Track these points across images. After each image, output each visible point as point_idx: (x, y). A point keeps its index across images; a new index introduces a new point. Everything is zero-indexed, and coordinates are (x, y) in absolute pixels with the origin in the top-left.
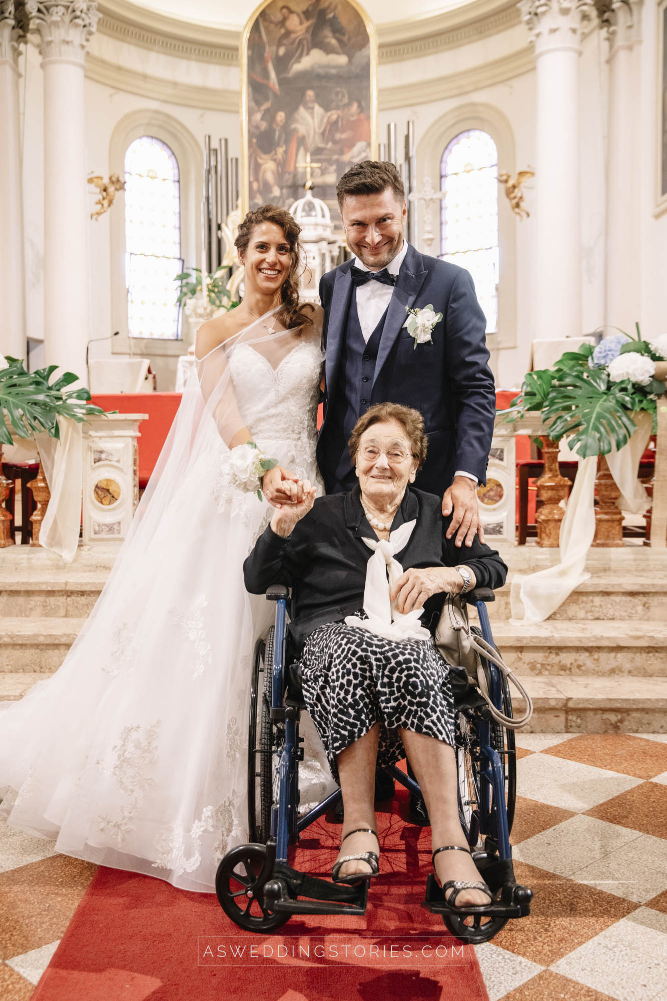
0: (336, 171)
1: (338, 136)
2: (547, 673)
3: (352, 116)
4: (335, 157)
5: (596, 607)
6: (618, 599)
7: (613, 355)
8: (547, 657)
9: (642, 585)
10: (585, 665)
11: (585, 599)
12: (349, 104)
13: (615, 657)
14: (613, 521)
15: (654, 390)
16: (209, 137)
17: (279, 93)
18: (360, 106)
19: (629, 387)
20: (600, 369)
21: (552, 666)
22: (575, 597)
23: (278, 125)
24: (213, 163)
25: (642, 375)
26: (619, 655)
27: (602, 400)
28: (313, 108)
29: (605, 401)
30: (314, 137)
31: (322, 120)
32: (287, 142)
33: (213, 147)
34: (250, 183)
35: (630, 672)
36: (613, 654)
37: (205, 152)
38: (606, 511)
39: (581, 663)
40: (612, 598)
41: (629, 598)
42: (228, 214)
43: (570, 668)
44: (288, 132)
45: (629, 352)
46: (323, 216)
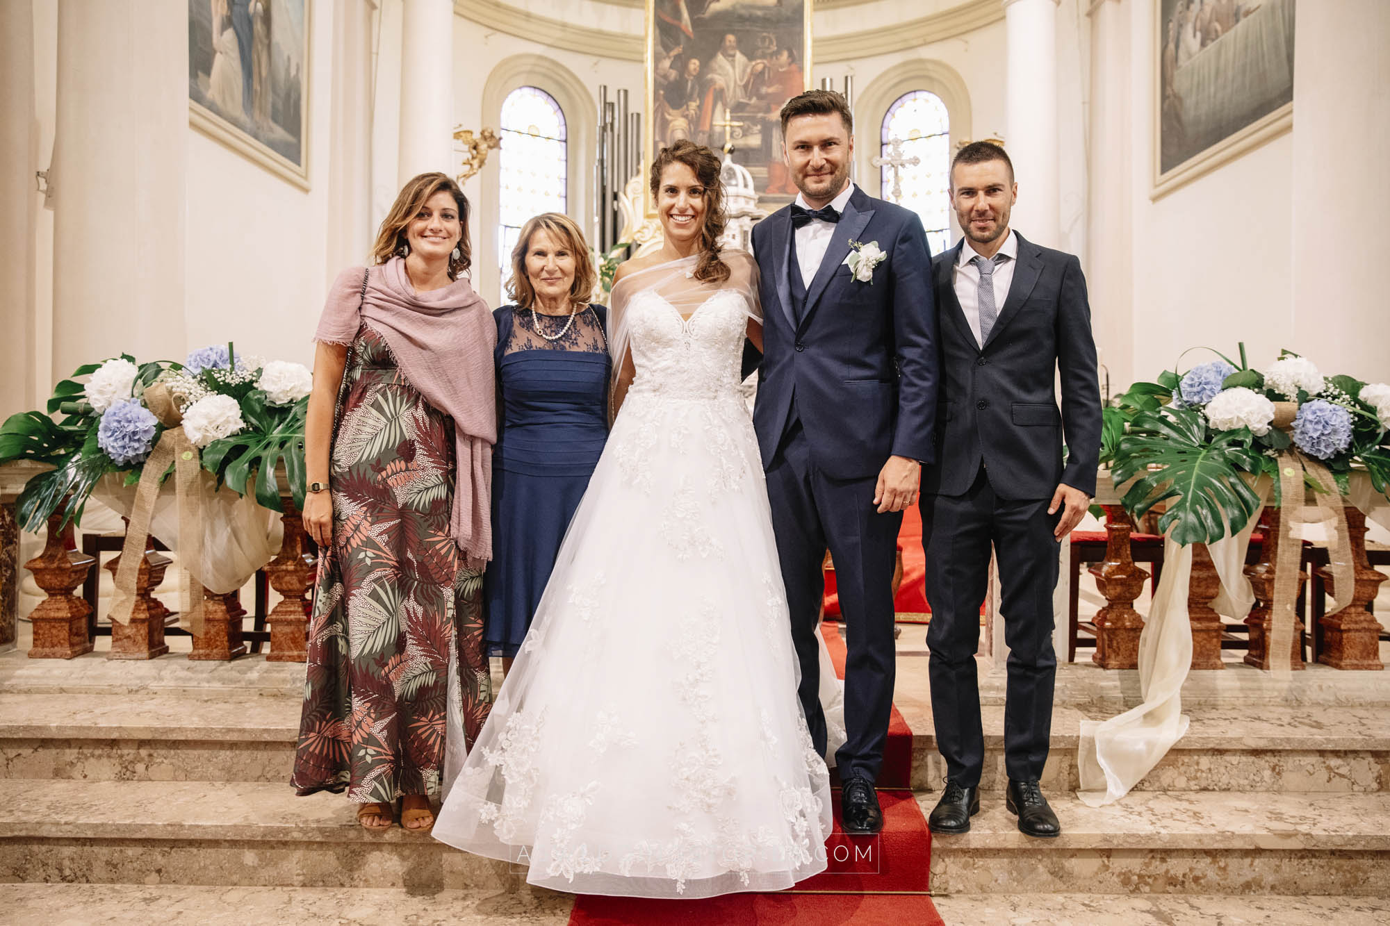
0: (760, 132)
1: (764, 90)
2: (1147, 889)
3: (782, 66)
4: (760, 115)
5: (1202, 771)
6: (1234, 759)
7: (1211, 390)
8: (1147, 865)
9: (1272, 740)
10: (1205, 876)
11: (1186, 759)
12: (777, 53)
13: (1251, 865)
14: (1207, 631)
15: (1273, 443)
16: (605, 87)
17: (692, 36)
18: (791, 55)
19: (1249, 440)
20: (1193, 410)
21: (1156, 879)
22: (1172, 757)
23: (690, 74)
24: (609, 120)
25: (1260, 422)
26: (1257, 861)
27: (1201, 456)
28: (734, 56)
29: (1205, 458)
30: (735, 91)
31: (744, 71)
32: (701, 96)
33: (609, 100)
34: (655, 144)
35: (1273, 888)
36: (1248, 861)
37: (599, 107)
38: (1198, 616)
39: (1199, 874)
40: (1228, 758)
41: (1252, 759)
42: (626, 181)
43: (1183, 882)
44: (703, 83)
45: (1235, 387)
46: (746, 186)
